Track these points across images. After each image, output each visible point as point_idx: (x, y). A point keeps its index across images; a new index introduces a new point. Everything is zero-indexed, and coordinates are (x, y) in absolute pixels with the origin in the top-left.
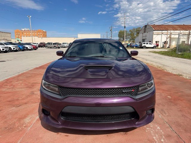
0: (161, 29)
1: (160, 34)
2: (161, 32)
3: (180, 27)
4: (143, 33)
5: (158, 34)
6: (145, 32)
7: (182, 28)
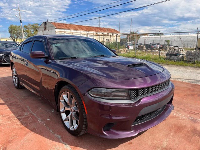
0: (63, 28)
1: (63, 32)
2: (63, 30)
3: (79, 27)
4: (43, 31)
5: (61, 32)
6: (45, 29)
7: (82, 29)
